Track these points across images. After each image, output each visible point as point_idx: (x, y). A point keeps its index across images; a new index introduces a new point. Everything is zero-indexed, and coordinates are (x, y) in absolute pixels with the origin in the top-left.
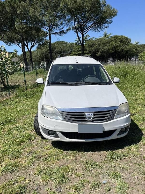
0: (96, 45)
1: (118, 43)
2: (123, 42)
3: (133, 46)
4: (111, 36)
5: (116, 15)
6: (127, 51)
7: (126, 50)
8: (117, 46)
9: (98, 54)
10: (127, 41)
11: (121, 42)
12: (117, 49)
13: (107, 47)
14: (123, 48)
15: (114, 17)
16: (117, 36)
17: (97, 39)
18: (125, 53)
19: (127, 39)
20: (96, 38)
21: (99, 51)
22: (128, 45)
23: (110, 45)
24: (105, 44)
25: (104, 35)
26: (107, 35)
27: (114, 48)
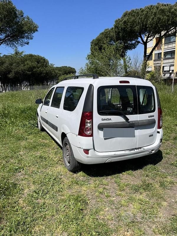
0: (7, 64)
1: (35, 64)
2: (40, 63)
3: (52, 69)
4: (24, 54)
5: (37, 30)
6: (47, 73)
7: (45, 72)
8: (34, 67)
9: (10, 76)
10: (44, 62)
11: (38, 62)
12: (34, 70)
13: (22, 67)
14: (42, 69)
15: (34, 32)
16: (32, 55)
17: (6, 57)
18: (45, 75)
19: (44, 60)
20: (5, 55)
21: (11, 72)
22: (46, 67)
23: (25, 65)
24: (18, 63)
25: (15, 52)
26: (19, 53)
27: (31, 69)
